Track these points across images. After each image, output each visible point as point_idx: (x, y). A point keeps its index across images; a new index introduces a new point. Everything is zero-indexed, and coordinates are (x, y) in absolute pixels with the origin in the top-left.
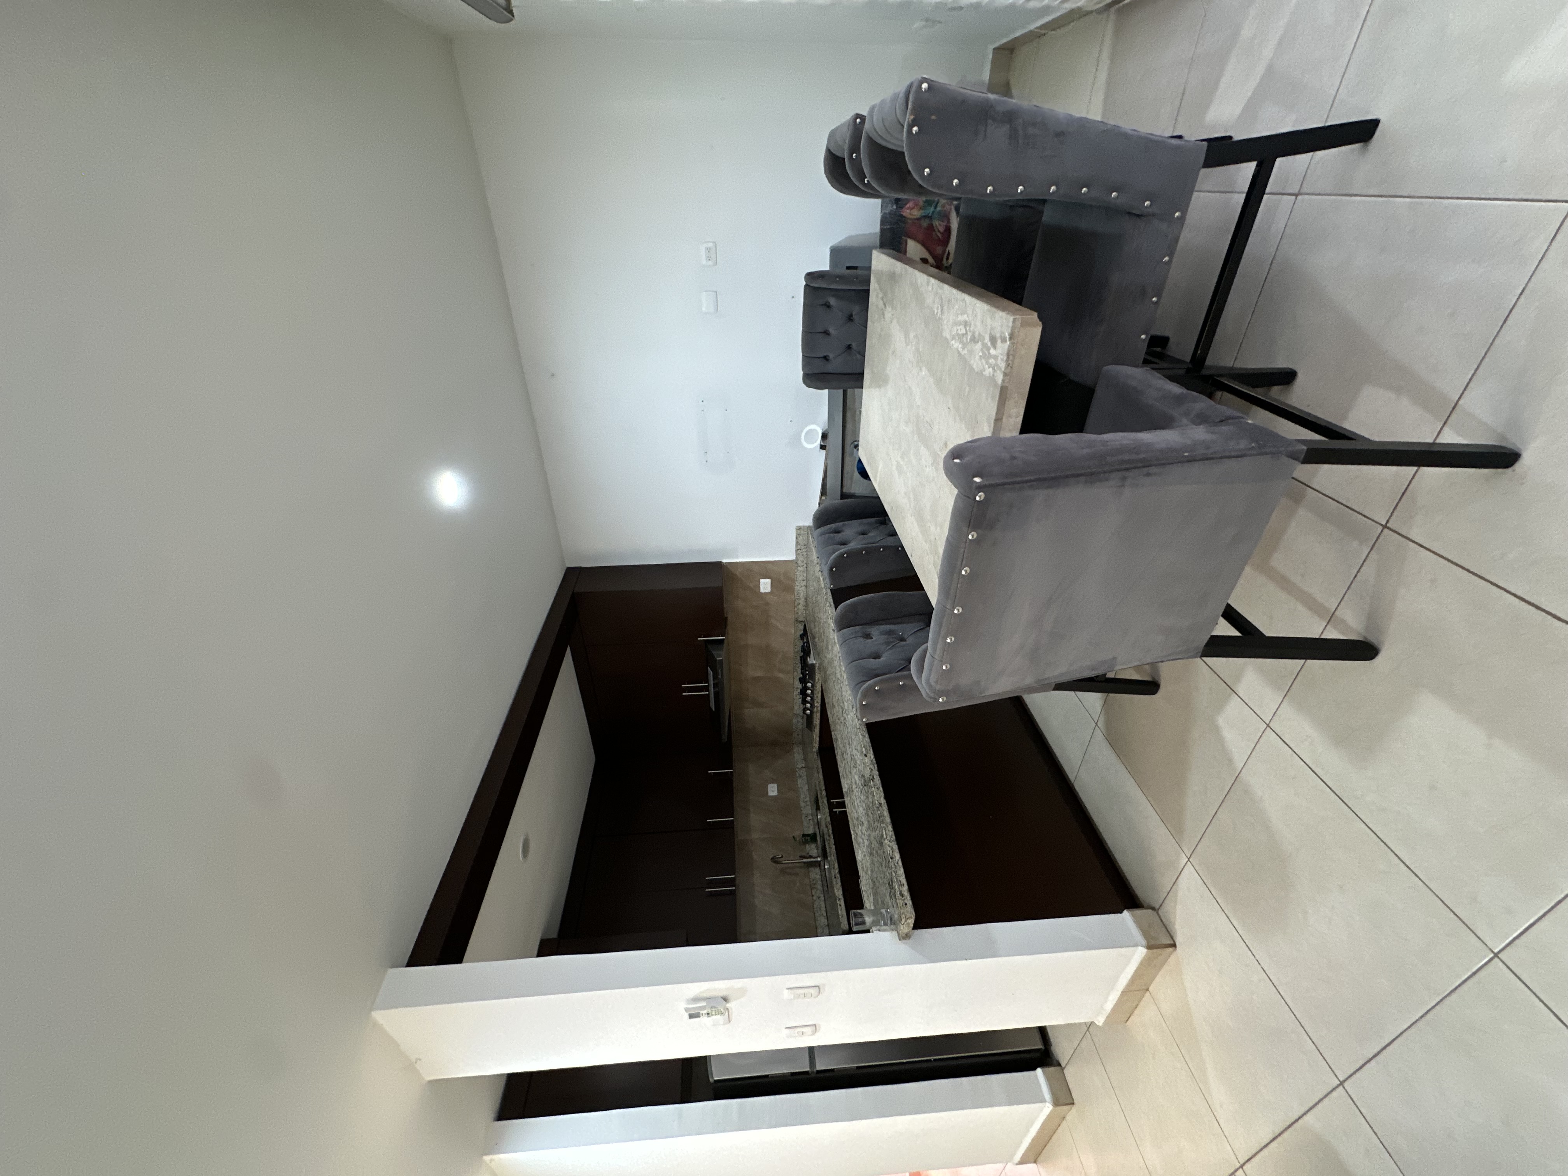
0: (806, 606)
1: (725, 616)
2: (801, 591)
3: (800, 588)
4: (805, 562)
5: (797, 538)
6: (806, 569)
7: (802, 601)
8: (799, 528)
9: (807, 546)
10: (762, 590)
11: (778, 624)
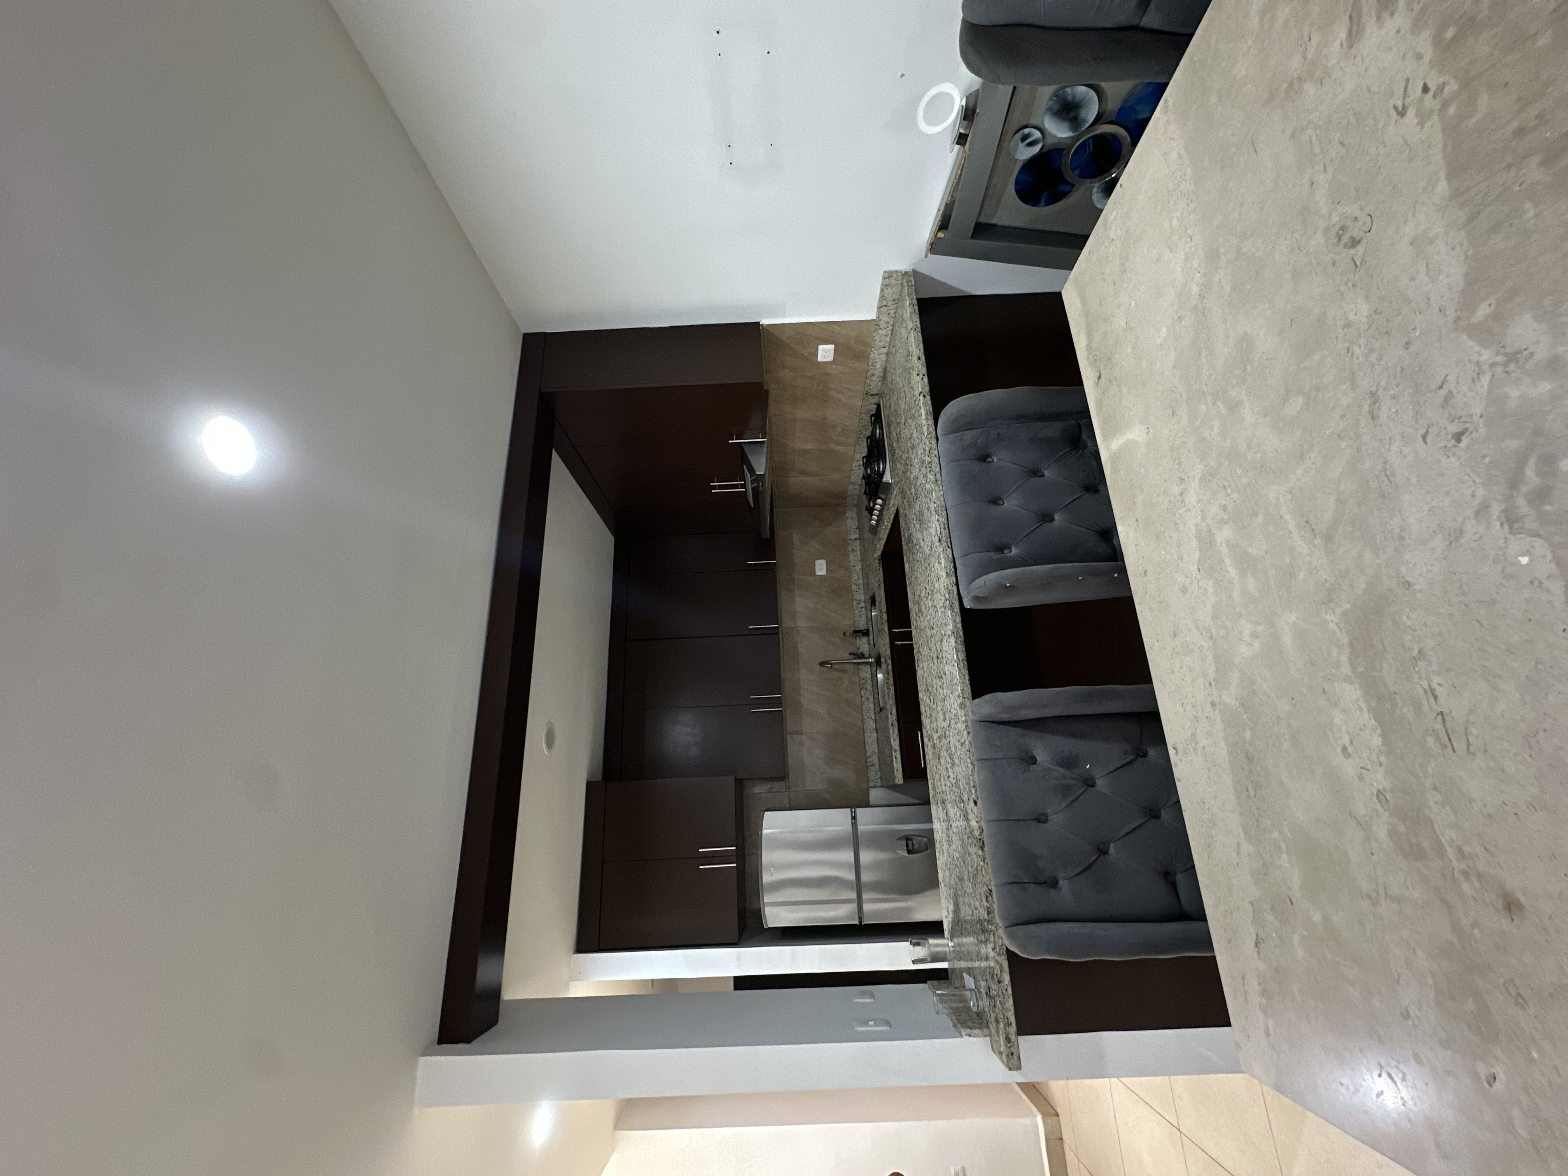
0: (884, 378)
1: (766, 388)
2: (878, 360)
3: (878, 357)
4: (891, 323)
5: (882, 290)
6: (890, 332)
7: (878, 372)
8: (888, 275)
9: (898, 301)
10: (820, 359)
11: (840, 396)
